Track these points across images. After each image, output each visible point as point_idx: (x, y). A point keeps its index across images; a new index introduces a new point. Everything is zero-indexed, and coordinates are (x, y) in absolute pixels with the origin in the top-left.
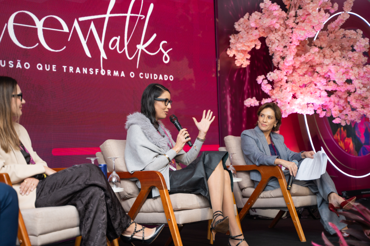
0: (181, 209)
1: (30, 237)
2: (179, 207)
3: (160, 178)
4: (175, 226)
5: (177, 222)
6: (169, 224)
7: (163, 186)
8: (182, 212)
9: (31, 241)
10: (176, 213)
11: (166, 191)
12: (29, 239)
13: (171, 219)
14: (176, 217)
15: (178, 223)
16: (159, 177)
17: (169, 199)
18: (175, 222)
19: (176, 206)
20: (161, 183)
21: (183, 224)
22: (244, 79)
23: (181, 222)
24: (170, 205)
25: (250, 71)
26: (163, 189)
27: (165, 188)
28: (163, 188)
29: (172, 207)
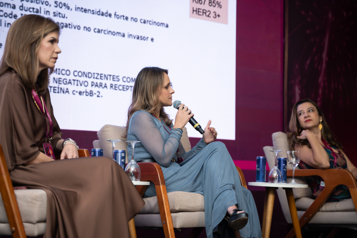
0: (179, 211)
1: (25, 224)
2: (177, 208)
3: (157, 172)
4: (171, 230)
5: (174, 225)
6: (164, 228)
7: (159, 181)
8: (181, 213)
9: (26, 229)
10: (173, 215)
11: (162, 187)
12: (23, 227)
13: (166, 222)
14: (173, 219)
15: (175, 227)
16: (156, 170)
17: (166, 197)
18: (171, 225)
19: (174, 207)
20: (158, 177)
21: (180, 229)
22: (320, 68)
23: (178, 225)
24: (166, 205)
25: (327, 59)
26: (160, 185)
27: (162, 184)
28: (159, 183)
29: (169, 206)
